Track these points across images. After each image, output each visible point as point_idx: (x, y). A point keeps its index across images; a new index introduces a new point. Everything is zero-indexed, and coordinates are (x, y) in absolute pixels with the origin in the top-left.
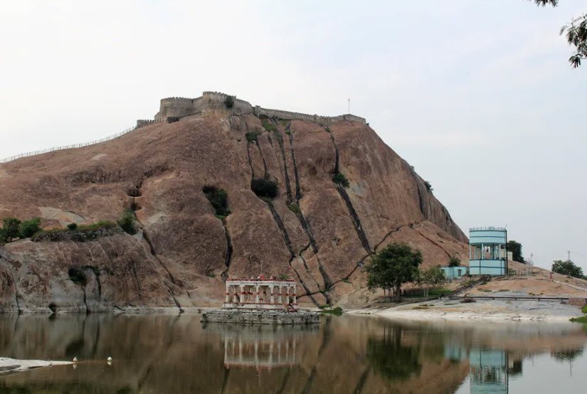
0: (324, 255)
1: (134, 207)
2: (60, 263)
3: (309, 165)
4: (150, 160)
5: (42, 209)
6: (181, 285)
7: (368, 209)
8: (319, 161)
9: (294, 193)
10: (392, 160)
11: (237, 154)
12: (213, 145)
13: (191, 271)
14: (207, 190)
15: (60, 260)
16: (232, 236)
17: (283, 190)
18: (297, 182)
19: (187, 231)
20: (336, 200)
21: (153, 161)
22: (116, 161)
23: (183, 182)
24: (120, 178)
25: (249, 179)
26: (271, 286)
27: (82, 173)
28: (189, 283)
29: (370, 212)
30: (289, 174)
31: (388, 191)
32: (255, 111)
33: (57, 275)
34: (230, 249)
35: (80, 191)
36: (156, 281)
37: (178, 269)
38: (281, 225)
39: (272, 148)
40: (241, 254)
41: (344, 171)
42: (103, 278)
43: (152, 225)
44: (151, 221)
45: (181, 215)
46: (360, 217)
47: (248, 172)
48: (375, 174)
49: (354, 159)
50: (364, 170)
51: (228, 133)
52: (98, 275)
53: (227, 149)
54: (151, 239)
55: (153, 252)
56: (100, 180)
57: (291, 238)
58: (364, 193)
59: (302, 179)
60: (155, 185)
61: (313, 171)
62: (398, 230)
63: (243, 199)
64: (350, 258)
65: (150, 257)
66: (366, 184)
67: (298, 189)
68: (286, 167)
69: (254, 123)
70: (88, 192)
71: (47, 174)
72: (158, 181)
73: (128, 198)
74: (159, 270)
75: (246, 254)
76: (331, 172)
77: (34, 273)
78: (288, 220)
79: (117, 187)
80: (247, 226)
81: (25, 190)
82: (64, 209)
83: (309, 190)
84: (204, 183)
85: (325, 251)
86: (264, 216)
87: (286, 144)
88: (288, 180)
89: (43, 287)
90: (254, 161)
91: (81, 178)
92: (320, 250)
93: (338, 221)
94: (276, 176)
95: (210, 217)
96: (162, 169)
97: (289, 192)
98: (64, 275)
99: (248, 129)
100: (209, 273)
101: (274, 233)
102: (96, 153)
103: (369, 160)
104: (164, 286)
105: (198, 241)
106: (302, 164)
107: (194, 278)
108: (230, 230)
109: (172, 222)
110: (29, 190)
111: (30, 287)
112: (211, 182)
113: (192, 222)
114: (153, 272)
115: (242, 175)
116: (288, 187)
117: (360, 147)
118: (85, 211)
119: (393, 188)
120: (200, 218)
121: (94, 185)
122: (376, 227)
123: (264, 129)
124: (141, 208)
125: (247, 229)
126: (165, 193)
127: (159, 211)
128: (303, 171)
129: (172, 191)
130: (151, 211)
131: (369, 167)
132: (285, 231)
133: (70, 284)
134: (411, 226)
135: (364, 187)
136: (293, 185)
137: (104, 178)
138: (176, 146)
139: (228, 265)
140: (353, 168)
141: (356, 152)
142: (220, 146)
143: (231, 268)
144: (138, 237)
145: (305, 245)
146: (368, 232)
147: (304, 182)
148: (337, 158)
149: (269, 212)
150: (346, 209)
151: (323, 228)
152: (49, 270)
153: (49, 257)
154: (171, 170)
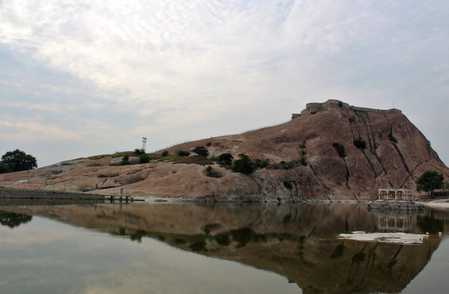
0: (390, 176)
1: (304, 153)
2: (280, 179)
3: (379, 133)
4: (308, 132)
5: (265, 155)
6: (329, 189)
7: (407, 153)
8: (383, 131)
9: (373, 146)
10: (415, 130)
11: (346, 128)
12: (335, 124)
13: (332, 183)
14: (335, 145)
15: (280, 178)
16: (348, 167)
17: (368, 145)
18: (374, 141)
19: (328, 164)
20: (393, 149)
21: (309, 132)
22: (292, 132)
23: (324, 142)
24: (295, 140)
25: (352, 139)
26: (404, 191)
27: (278, 138)
28: (332, 189)
29: (408, 155)
30: (370, 137)
31: (415, 145)
32: (352, 108)
33: (279, 184)
34: (348, 173)
35: (278, 146)
36: (319, 187)
37: (327, 183)
38: (369, 161)
39: (361, 125)
40: (353, 175)
41: (394, 135)
42: (298, 186)
43: (313, 162)
44: (313, 159)
45: (325, 157)
46: (404, 157)
47: (352, 137)
48: (408, 137)
49: (399, 130)
50: (404, 135)
51: (341, 119)
52: (296, 185)
53: (341, 126)
54: (313, 167)
55: (315, 174)
56: (286, 141)
57: (374, 168)
58: (405, 146)
59: (376, 139)
60: (311, 143)
61: (381, 136)
62: (421, 163)
63: (351, 148)
64: (402, 177)
65: (314, 176)
66: (405, 142)
67: (375, 144)
68: (368, 134)
69: (351, 114)
70: (282, 146)
71: (263, 138)
72: (312, 141)
73: (300, 149)
74: (319, 182)
75: (355, 175)
76: (388, 136)
77: (270, 184)
78: (372, 159)
79: (294, 144)
80: (355, 162)
81: (256, 146)
82: (274, 154)
83: (380, 145)
84: (333, 142)
85: (390, 173)
86: (361, 157)
87: (367, 123)
88: (370, 140)
89: (274, 190)
90: (354, 131)
91: (278, 140)
92: (388, 173)
93: (395, 160)
94: (364, 138)
95: (337, 158)
96: (314, 136)
97: (371, 146)
98: (282, 185)
99: (349, 116)
100: (339, 184)
101: (367, 165)
102: (282, 129)
103: (406, 130)
104: (322, 190)
105: (334, 169)
106: (376, 132)
107: (334, 186)
108: (347, 164)
109: (322, 160)
110: (258, 146)
111: (269, 190)
112: (336, 141)
113: (330, 160)
114: (317, 184)
115: (349, 138)
116: (370, 143)
117: (401, 124)
118: (283, 155)
119: (417, 143)
120: (334, 158)
121: (284, 144)
122: (412, 162)
123: (356, 116)
124: (306, 154)
125: (355, 163)
126: (317, 147)
127: (315, 155)
128: (377, 136)
129: (320, 146)
130: (312, 155)
131: (406, 134)
132: (371, 164)
133: (285, 189)
134: (426, 161)
135: (404, 143)
136: (372, 143)
137: (288, 140)
138: (319, 125)
139: (347, 180)
140: (398, 134)
141: (400, 127)
142: (338, 125)
143: (349, 181)
144: (308, 167)
145: (381, 171)
146: (408, 164)
147: (377, 141)
148: (391, 129)
149: (363, 155)
150: (398, 154)
151: (388, 162)
152: (276, 182)
153: (275, 177)
154: (318, 136)
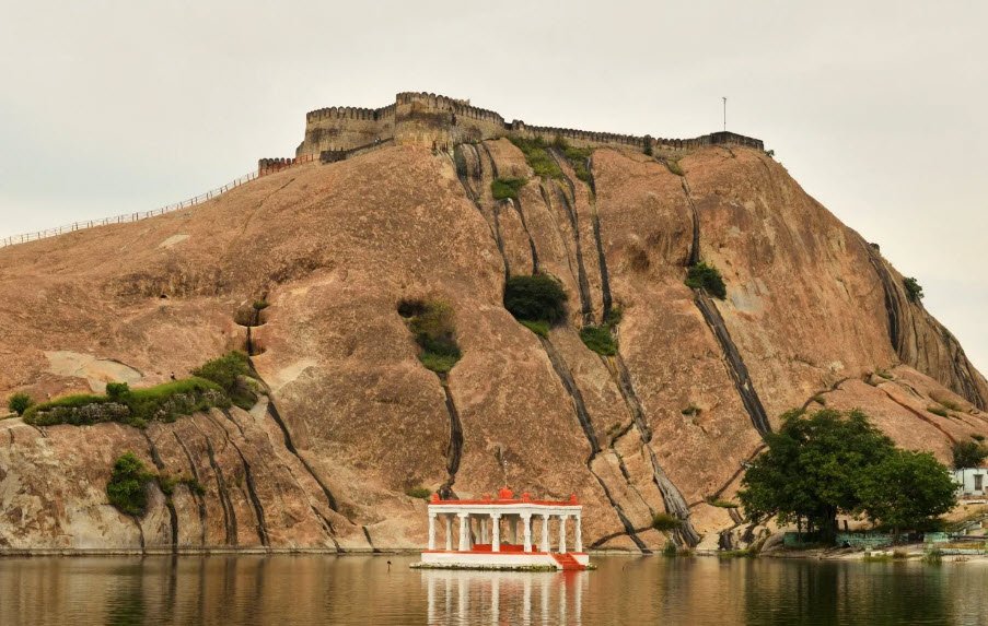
0: (665, 447)
1: (251, 347)
2: (89, 470)
3: (633, 249)
4: (283, 247)
5: (54, 357)
6: (350, 513)
7: (765, 341)
8: (654, 240)
9: (598, 309)
10: (824, 232)
11: (471, 230)
12: (420, 210)
13: (372, 482)
14: (406, 308)
15: (88, 463)
16: (460, 406)
17: (575, 306)
18: (606, 288)
19: (362, 397)
20: (692, 325)
21: (288, 249)
22: (210, 251)
23: (353, 293)
24: (220, 286)
25: (498, 283)
26: (526, 516)
27: (136, 277)
28: (367, 510)
29: (771, 350)
30: (589, 270)
31: (814, 302)
32: (512, 131)
33: (82, 494)
34: (457, 437)
35: (134, 314)
36: (296, 505)
37: (344, 478)
38: (569, 384)
39: (549, 212)
40: (481, 445)
41: (712, 258)
42: (181, 500)
43: (288, 386)
44: (284, 377)
45: (350, 364)
46: (750, 360)
47: (496, 269)
48: (782, 265)
49: (735, 232)
50: (758, 256)
51: (452, 184)
52: (169, 494)
53: (449, 217)
54: (283, 415)
55: (290, 447)
56: (177, 293)
57: (590, 410)
58: (756, 307)
59: (616, 280)
60: (293, 298)
61: (640, 262)
62: (835, 387)
63: (486, 325)
64: (724, 453)
65: (283, 456)
66: (763, 290)
67: (607, 302)
68: (579, 256)
69: (508, 158)
70: (150, 317)
71: (61, 280)
72: (300, 291)
73: (238, 330)
74: (303, 481)
75: (491, 445)
76: (681, 264)
77: (34, 492)
78: (584, 371)
79: (214, 306)
80: (495, 386)
81: (15, 315)
82: (99, 354)
83: (632, 304)
84: (400, 294)
85: (667, 436)
86: (531, 363)
87: (581, 204)
88: (583, 284)
89: (51, 521)
90: (510, 244)
91: (138, 287)
92: (655, 436)
93: (698, 373)
94: (560, 273)
95: (412, 367)
96: (310, 265)
97: (587, 309)
98: (96, 494)
99: (495, 172)
100: (413, 490)
101: (554, 401)
102: (166, 234)
103: (770, 233)
104: (315, 517)
105: (387, 420)
106: (618, 246)
107: (380, 498)
108: (457, 394)
109: (329, 380)
110: (25, 315)
111: (24, 522)
112: (415, 290)
113: (374, 379)
114: (286, 487)
115: (484, 274)
116: (586, 299)
117: (749, 205)
118: (143, 358)
119: (826, 296)
120: (391, 369)
121: (164, 302)
122: (784, 382)
123: (530, 172)
124: (263, 350)
125: (494, 392)
126: (314, 318)
127: (302, 355)
128: (619, 262)
129: (330, 312)
130: (286, 354)
131: (769, 250)
132: (578, 395)
133: (110, 514)
134: (867, 378)
135: (758, 293)
136: (596, 295)
137: (185, 288)
138: (339, 215)
139: (453, 470)
140: (732, 254)
141: (739, 217)
142: (433, 213)
143: (459, 476)
144: (260, 411)
145: (624, 424)
146: (765, 394)
147: (621, 286)
148: (696, 231)
149: (543, 354)
150: (715, 345)
151: (665, 386)
152: (63, 483)
153: (62, 459)
154: (330, 266)
